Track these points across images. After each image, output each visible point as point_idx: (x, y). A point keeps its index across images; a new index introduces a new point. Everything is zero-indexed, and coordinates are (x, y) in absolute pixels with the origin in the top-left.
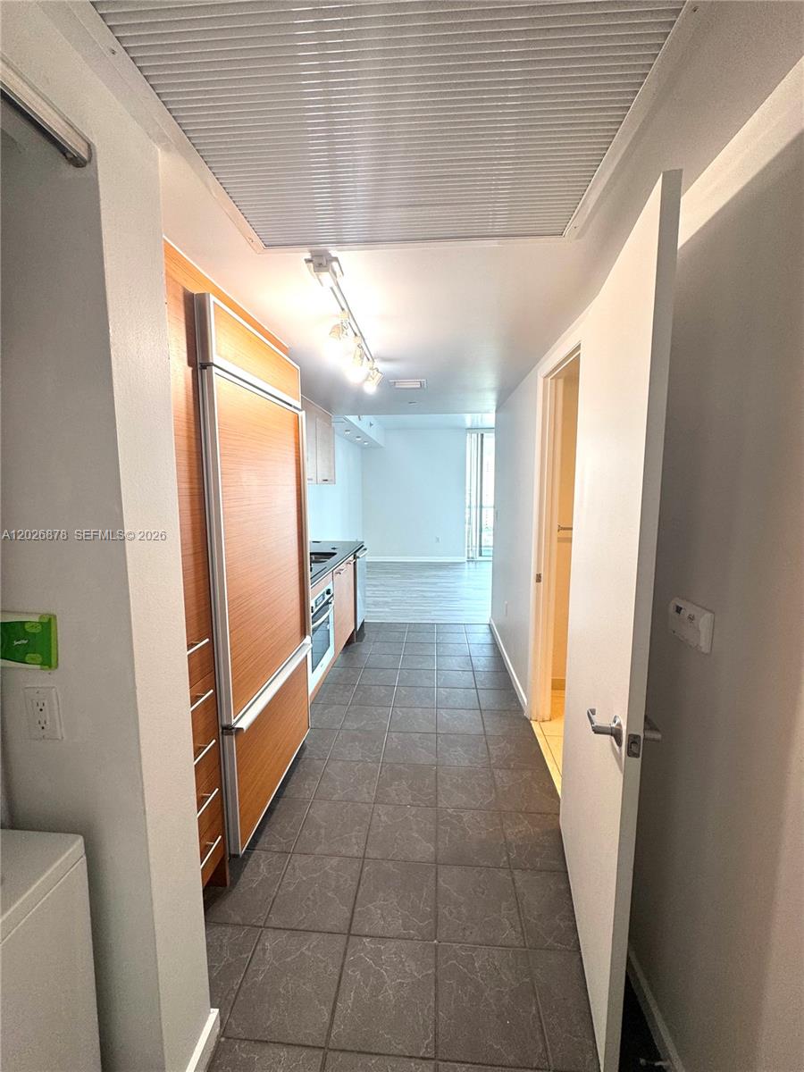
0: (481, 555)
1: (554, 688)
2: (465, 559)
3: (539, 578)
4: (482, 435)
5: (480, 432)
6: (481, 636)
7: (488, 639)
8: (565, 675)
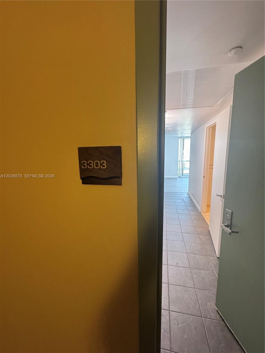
0: (183, 176)
1: (207, 206)
2: (178, 177)
3: (204, 177)
4: (184, 139)
5: (183, 138)
6: (186, 195)
7: (188, 196)
8: (210, 203)
